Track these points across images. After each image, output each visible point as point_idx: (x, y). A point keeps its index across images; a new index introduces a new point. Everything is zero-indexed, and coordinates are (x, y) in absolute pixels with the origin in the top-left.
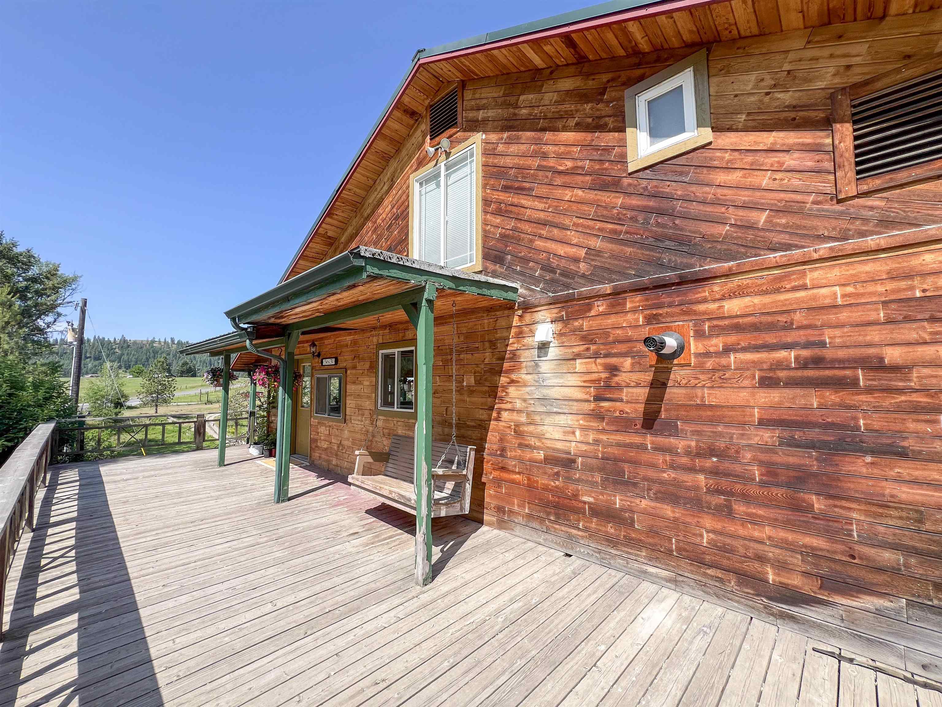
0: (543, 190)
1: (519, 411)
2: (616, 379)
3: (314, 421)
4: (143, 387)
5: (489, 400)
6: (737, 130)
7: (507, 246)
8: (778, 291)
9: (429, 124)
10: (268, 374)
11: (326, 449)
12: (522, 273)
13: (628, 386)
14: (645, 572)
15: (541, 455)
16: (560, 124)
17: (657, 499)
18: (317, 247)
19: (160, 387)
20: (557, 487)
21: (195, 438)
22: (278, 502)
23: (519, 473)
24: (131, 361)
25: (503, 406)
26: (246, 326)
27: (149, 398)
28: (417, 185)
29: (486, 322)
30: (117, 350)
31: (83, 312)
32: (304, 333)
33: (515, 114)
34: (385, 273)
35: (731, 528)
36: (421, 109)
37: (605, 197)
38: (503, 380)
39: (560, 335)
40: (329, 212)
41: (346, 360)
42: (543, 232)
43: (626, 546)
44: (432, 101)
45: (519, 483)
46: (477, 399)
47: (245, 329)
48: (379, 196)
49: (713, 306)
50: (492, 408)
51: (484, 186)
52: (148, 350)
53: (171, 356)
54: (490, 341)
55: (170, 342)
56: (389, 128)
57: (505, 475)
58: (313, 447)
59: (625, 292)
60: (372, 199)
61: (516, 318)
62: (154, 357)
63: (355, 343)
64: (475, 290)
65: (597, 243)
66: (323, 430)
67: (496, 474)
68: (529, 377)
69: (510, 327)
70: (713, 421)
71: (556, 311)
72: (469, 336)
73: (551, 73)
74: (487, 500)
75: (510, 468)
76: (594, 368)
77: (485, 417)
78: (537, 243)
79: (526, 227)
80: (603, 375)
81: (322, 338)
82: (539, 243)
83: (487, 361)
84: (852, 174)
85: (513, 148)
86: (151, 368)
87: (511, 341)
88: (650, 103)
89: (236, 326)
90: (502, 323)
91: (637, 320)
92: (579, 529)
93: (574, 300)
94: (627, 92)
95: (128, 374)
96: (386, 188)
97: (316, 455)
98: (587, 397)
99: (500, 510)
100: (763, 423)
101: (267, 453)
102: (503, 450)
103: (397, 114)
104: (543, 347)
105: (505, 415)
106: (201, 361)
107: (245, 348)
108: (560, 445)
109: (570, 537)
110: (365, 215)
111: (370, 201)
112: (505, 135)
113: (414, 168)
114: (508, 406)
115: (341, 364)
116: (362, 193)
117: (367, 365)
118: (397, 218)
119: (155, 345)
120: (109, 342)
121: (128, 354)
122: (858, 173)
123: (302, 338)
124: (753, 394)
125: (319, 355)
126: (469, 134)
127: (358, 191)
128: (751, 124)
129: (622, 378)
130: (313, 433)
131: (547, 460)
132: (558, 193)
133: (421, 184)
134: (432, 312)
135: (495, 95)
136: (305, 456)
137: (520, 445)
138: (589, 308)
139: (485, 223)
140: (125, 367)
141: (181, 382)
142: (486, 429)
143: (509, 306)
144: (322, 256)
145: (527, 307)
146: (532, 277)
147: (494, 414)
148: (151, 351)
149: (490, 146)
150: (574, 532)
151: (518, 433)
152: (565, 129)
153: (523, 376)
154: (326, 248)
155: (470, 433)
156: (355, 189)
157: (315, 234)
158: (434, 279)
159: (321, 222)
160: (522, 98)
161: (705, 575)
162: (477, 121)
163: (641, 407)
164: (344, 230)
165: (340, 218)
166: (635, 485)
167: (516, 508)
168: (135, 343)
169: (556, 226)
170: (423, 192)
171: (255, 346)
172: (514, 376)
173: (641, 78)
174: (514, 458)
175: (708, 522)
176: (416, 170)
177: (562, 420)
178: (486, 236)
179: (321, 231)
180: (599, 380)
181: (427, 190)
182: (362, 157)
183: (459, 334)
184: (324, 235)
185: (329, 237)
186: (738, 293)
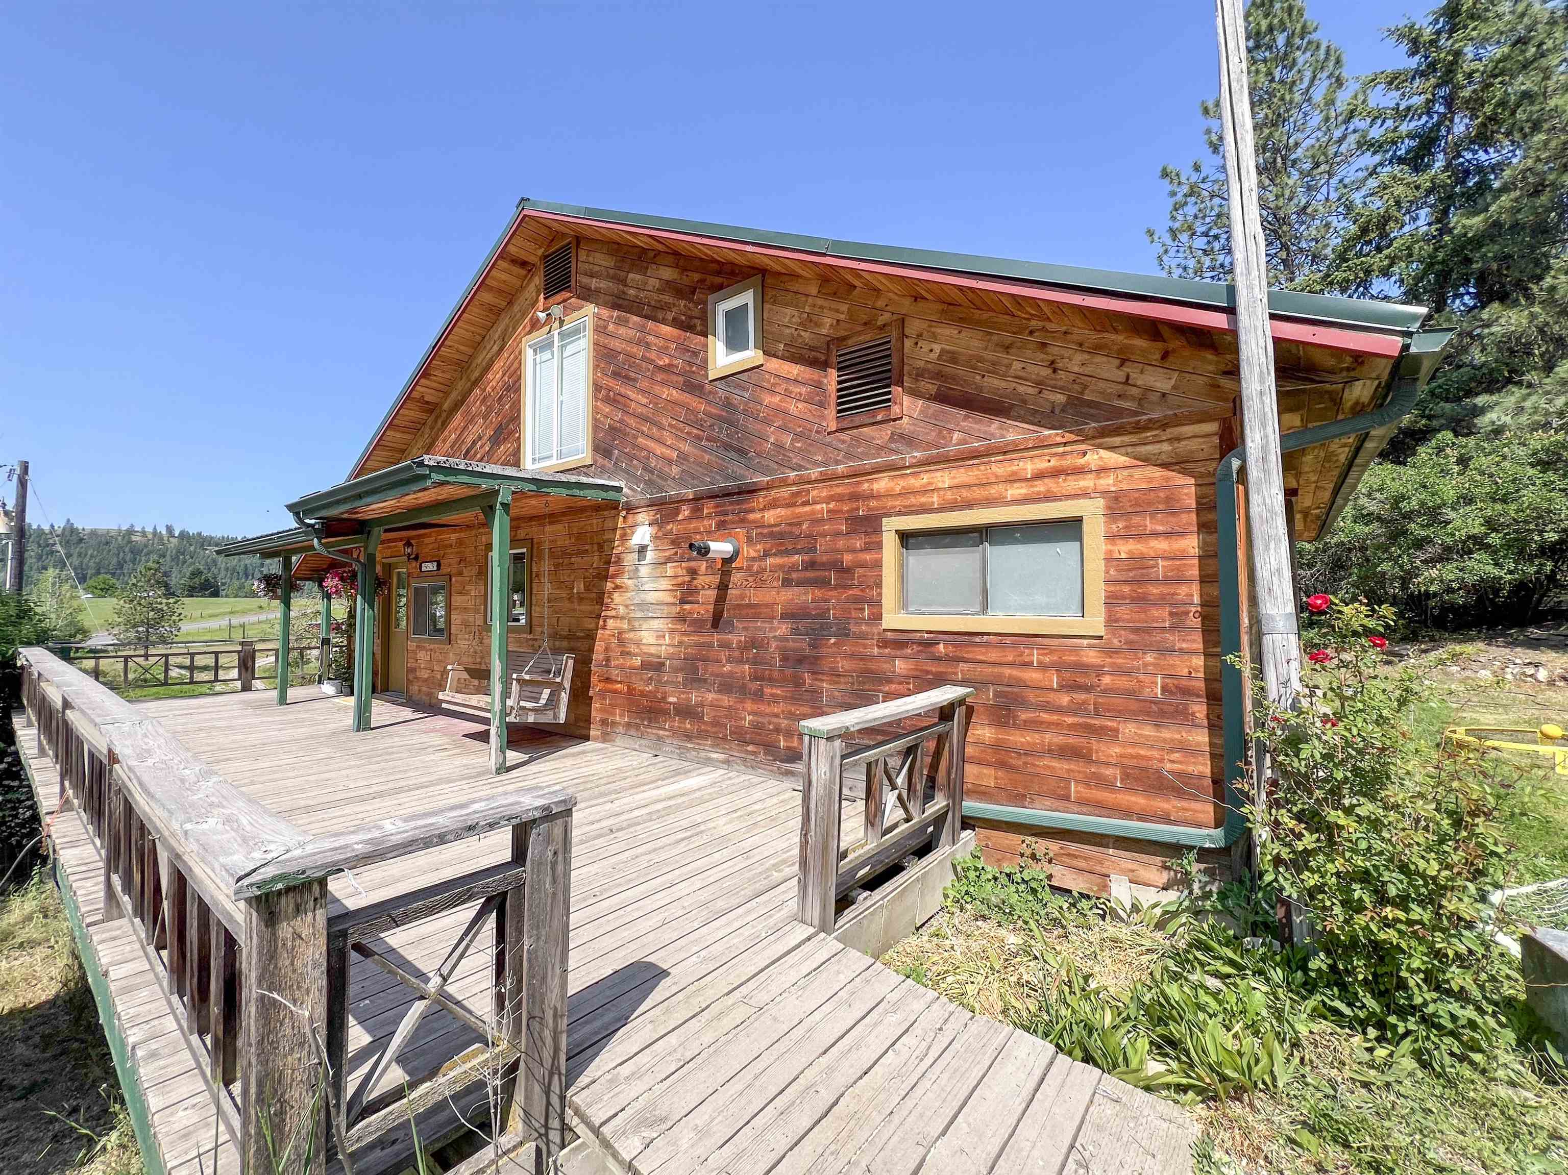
0: (644, 384)
1: (622, 618)
2: (695, 582)
3: (412, 645)
4: (119, 614)
5: (597, 607)
6: (777, 357)
7: (615, 440)
8: (794, 505)
9: (543, 279)
10: (342, 579)
11: (426, 680)
12: (626, 472)
13: (703, 588)
14: (709, 759)
15: (637, 662)
16: (660, 316)
17: (719, 692)
18: (411, 413)
19: (152, 614)
20: (650, 692)
21: (240, 674)
22: (358, 730)
23: (621, 682)
24: (88, 567)
25: (609, 613)
26: (313, 521)
27: (132, 634)
28: (530, 352)
29: (595, 522)
30: (57, 547)
31: (23, 484)
32: (386, 531)
33: (624, 293)
34: (451, 479)
35: (762, 708)
36: (533, 259)
37: (693, 401)
38: (609, 585)
39: (656, 538)
40: (425, 372)
41: (451, 563)
42: (645, 429)
43: (697, 738)
44: (546, 251)
45: (620, 693)
46: (586, 607)
47: (312, 526)
48: (489, 356)
49: (758, 515)
50: (598, 617)
51: (596, 367)
52: (120, 548)
53: (168, 558)
54: (599, 544)
55: (164, 532)
56: (494, 279)
57: (610, 686)
58: (411, 677)
59: (703, 498)
60: (481, 358)
61: (621, 519)
62: (134, 561)
63: (460, 542)
64: (564, 492)
65: (686, 447)
66: (423, 656)
67: (601, 686)
68: (630, 582)
69: (615, 529)
70: (756, 616)
71: (652, 513)
72: (580, 537)
73: (655, 256)
74: (593, 714)
75: (614, 678)
76: (680, 572)
77: (592, 626)
78: (640, 439)
79: (632, 422)
80: (687, 579)
81: (419, 536)
82: (641, 440)
83: (595, 566)
84: (834, 412)
85: (622, 331)
86: (134, 581)
87: (616, 543)
88: (728, 313)
89: (300, 521)
90: (609, 524)
91: (711, 526)
92: (665, 729)
93: (666, 503)
94: (711, 298)
95: (84, 591)
96: (496, 348)
97: (415, 688)
98: (672, 600)
99: (604, 722)
100: (784, 616)
101: (348, 690)
102: (608, 660)
103: (502, 264)
104: (642, 549)
105: (611, 623)
106: (227, 569)
107: (312, 547)
108: (653, 650)
109: (659, 738)
110: (473, 379)
111: (479, 361)
112: (615, 314)
113: (527, 329)
114: (613, 613)
115: (445, 570)
116: (469, 351)
117: (474, 571)
118: (508, 389)
119: (134, 538)
121: (80, 555)
122: (839, 411)
123: (384, 536)
124: (778, 593)
125: (416, 558)
126: (583, 302)
127: (462, 348)
128: (787, 354)
129: (700, 581)
130: (411, 660)
131: (645, 666)
132: (657, 389)
133: (535, 351)
134: (508, 515)
135: (607, 264)
136: (399, 692)
137: (622, 653)
138: (677, 512)
139: (596, 410)
140: (76, 580)
141: (192, 606)
142: (594, 640)
143: (614, 506)
144: (419, 426)
145: (630, 509)
146: (634, 476)
147: (601, 623)
148: (127, 550)
149: (601, 323)
150: (661, 732)
151: (621, 641)
152: (663, 321)
153: (625, 580)
154: (424, 416)
155: (579, 644)
156: (456, 346)
157: (408, 398)
158: (510, 483)
159: (415, 383)
160: (631, 276)
161: (747, 752)
162: (589, 289)
163: (711, 608)
164: (446, 394)
165: (442, 380)
166: (705, 680)
167: (618, 718)
168: (93, 533)
169: (655, 423)
170: (538, 361)
171: (326, 546)
172: (618, 581)
173: (720, 287)
174: (617, 667)
175: (749, 706)
176: (530, 332)
177: (657, 624)
178: (596, 426)
179: (415, 394)
180: (683, 583)
181: (544, 359)
182: (463, 310)
183: (571, 535)
184: (421, 400)
185: (427, 403)
186: (773, 505)
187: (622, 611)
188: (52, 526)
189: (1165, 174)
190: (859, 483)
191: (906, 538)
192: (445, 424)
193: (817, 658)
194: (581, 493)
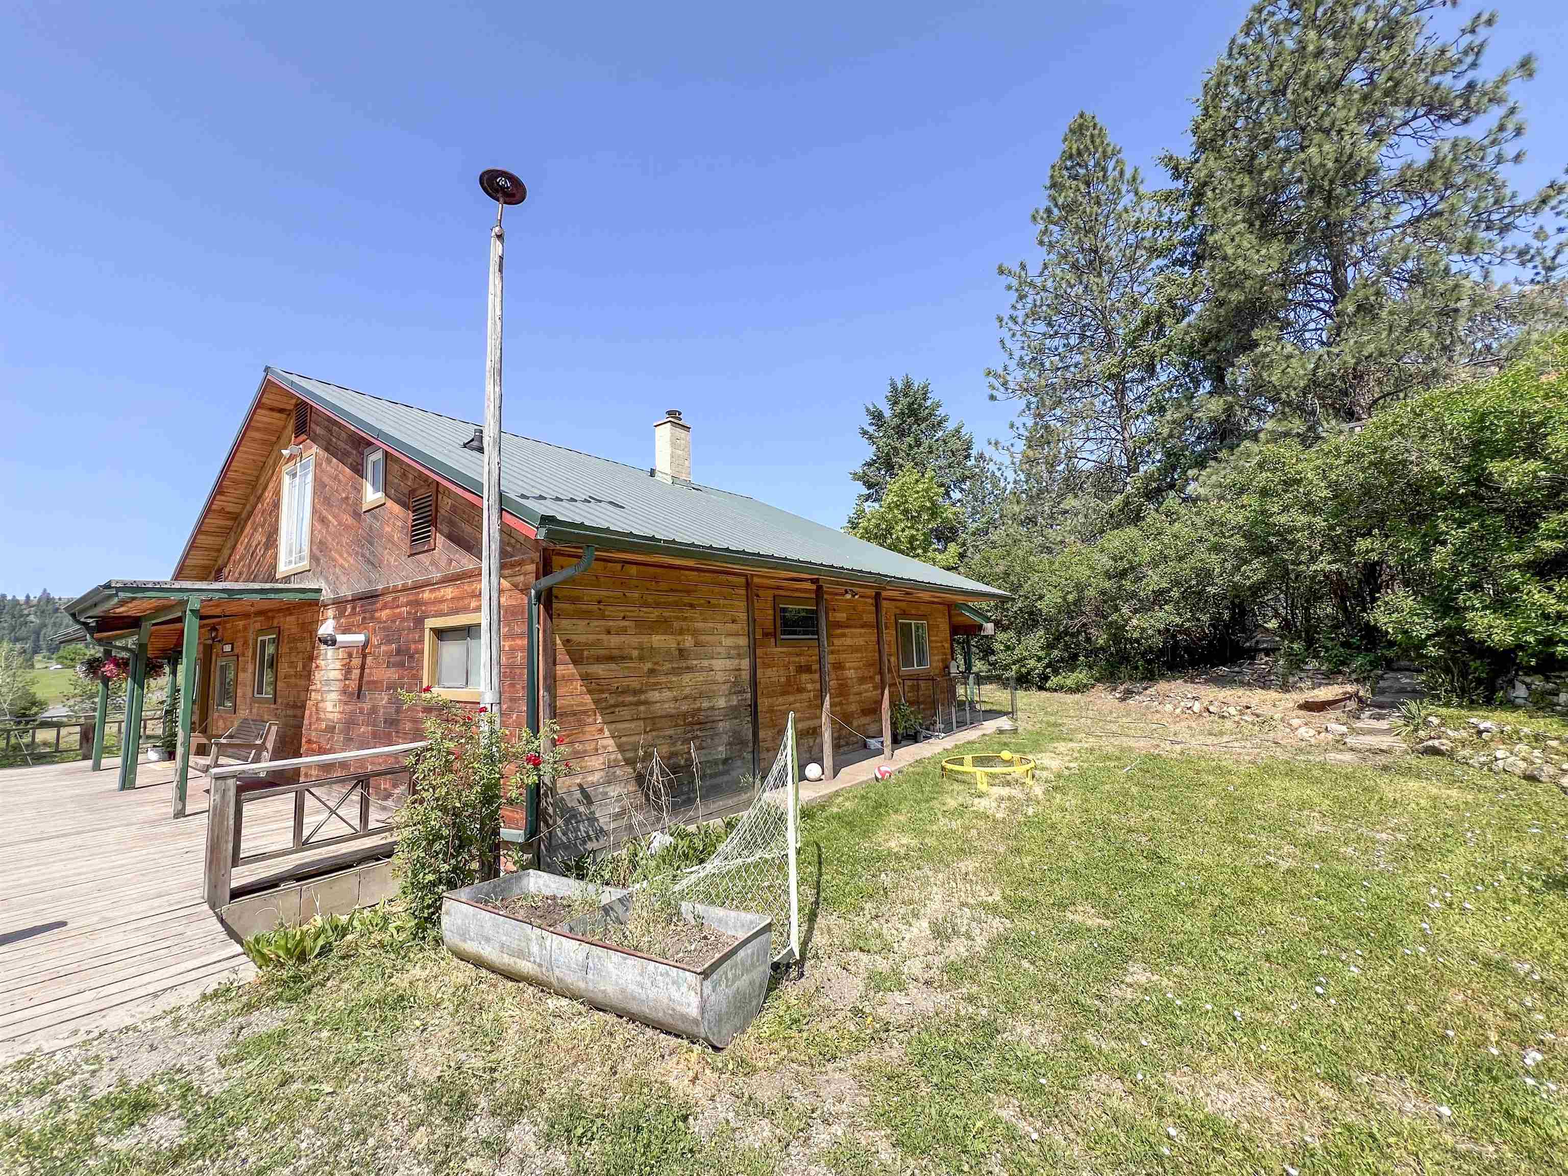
0: (336, 510)
1: (319, 691)
2: (351, 664)
3: (215, 715)
5: (307, 682)
6: (390, 498)
7: (321, 552)
8: (393, 607)
12: (325, 576)
13: (354, 668)
15: (323, 725)
16: (345, 460)
18: (215, 522)
21: (81, 744)
22: (122, 789)
23: (315, 742)
26: (88, 620)
28: (285, 478)
29: (309, 615)
30: (32, 618)
33: (331, 440)
36: (289, 407)
37: (356, 526)
38: (314, 665)
39: (335, 629)
40: (219, 490)
41: (239, 646)
42: (335, 545)
46: (302, 682)
47: (87, 624)
48: (267, 478)
49: (378, 614)
50: (308, 690)
54: (310, 632)
56: (259, 422)
57: (310, 746)
60: (263, 479)
61: (320, 614)
63: (245, 628)
67: (306, 746)
68: (323, 662)
69: (317, 622)
70: (375, 689)
71: (335, 610)
72: (302, 626)
76: (345, 656)
77: (305, 697)
79: (330, 539)
80: (348, 661)
81: (222, 622)
83: (308, 650)
84: (408, 542)
85: (327, 468)
88: (373, 463)
90: (315, 617)
91: (359, 620)
93: (340, 603)
94: (366, 451)
95: (54, 662)
96: (270, 472)
98: (341, 677)
100: (386, 689)
101: (166, 755)
102: (310, 724)
103: (262, 411)
105: (313, 695)
108: (331, 716)
111: (262, 481)
112: (326, 455)
113: (285, 460)
114: (314, 687)
115: (236, 651)
117: (251, 652)
118: (275, 506)
120: (15, 602)
122: (411, 541)
124: (385, 671)
125: (220, 641)
126: (312, 444)
127: (247, 471)
128: (394, 497)
129: (353, 662)
131: (327, 728)
132: (341, 515)
133: (288, 479)
137: (317, 719)
138: (345, 609)
140: (49, 650)
142: (305, 708)
143: (316, 603)
144: (227, 531)
145: (324, 606)
146: (328, 580)
147: (309, 695)
149: (319, 461)
151: (317, 709)
152: (346, 465)
154: (229, 523)
155: (298, 712)
158: (199, 594)
160: (334, 428)
162: (316, 434)
163: (357, 683)
164: (242, 506)
165: (236, 496)
169: (339, 541)
170: (289, 486)
172: (318, 662)
174: (314, 730)
176: (286, 463)
177: (333, 696)
178: (313, 540)
179: (214, 506)
180: (346, 664)
181: (292, 485)
182: (238, 445)
183: (298, 624)
184: (222, 510)
185: (228, 513)
186: (385, 607)
187: (319, 686)
188: (28, 597)
189: (1001, 272)
190: (418, 593)
191: (440, 634)
192: (242, 531)
193: (398, 721)
194: (277, 596)
